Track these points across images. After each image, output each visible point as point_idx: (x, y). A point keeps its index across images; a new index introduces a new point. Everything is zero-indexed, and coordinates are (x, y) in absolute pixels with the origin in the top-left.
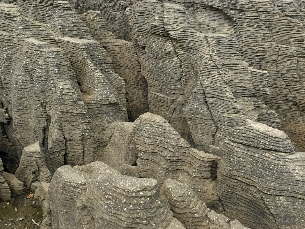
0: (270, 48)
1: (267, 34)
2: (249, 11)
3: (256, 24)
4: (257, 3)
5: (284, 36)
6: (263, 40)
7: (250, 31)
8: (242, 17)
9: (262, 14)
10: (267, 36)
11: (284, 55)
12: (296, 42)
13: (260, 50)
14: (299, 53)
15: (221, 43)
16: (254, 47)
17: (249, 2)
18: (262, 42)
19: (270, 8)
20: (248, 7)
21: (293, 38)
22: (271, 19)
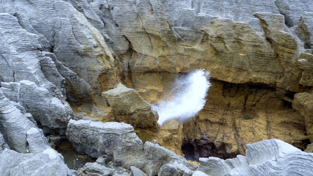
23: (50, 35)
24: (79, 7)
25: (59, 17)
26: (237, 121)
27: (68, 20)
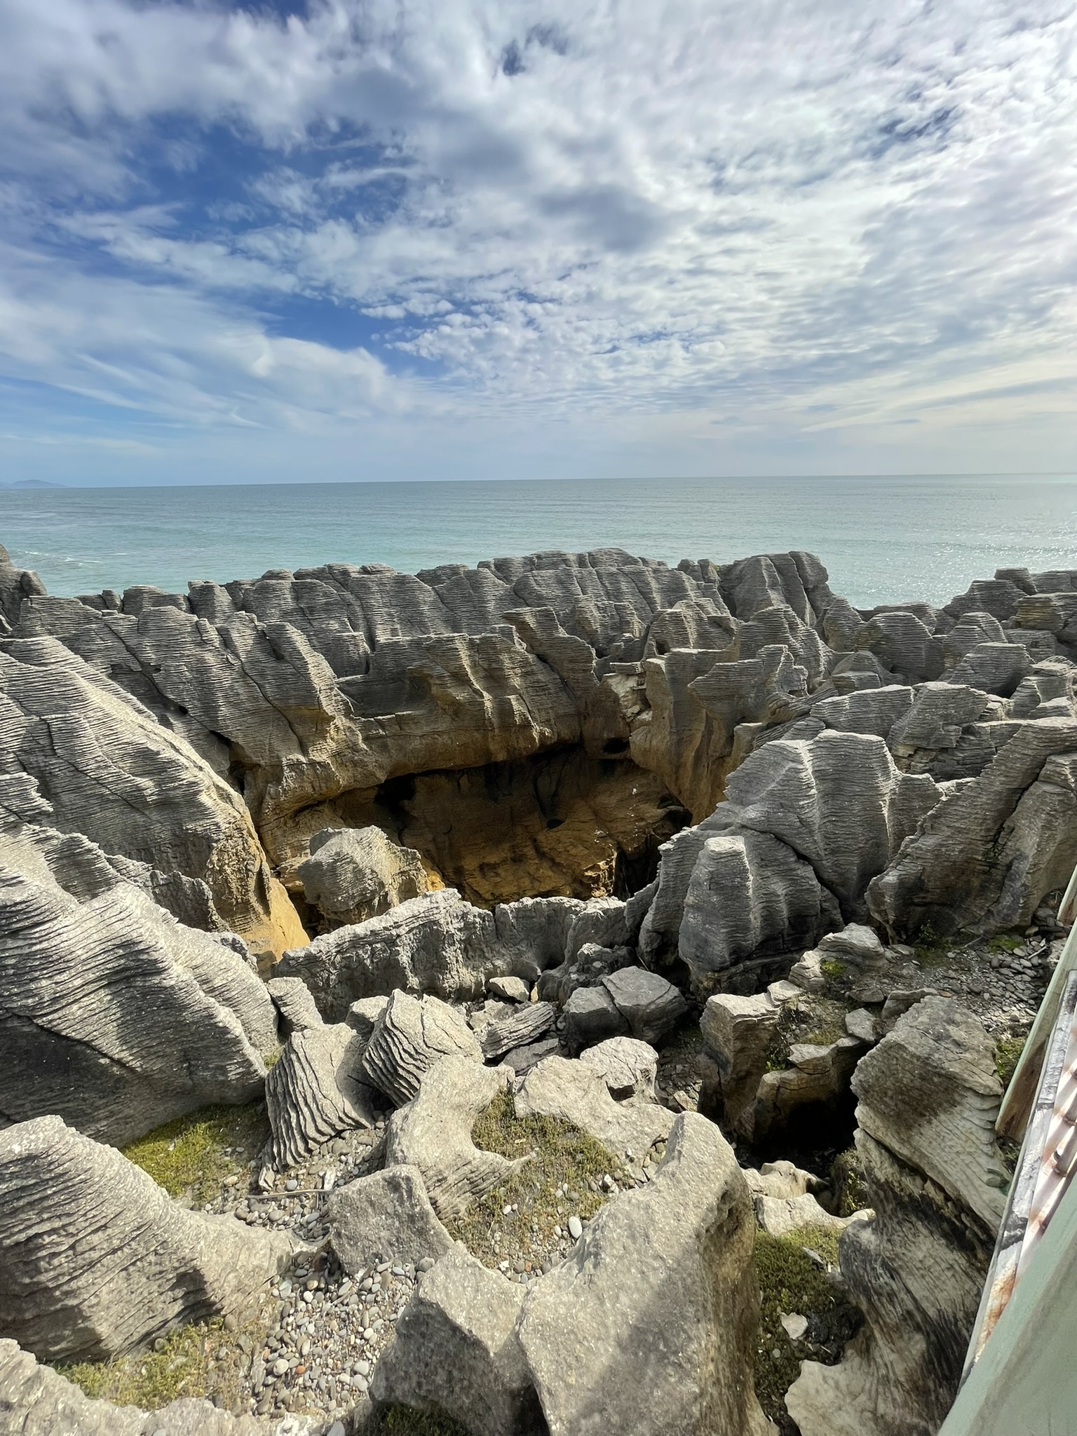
26: (541, 837)
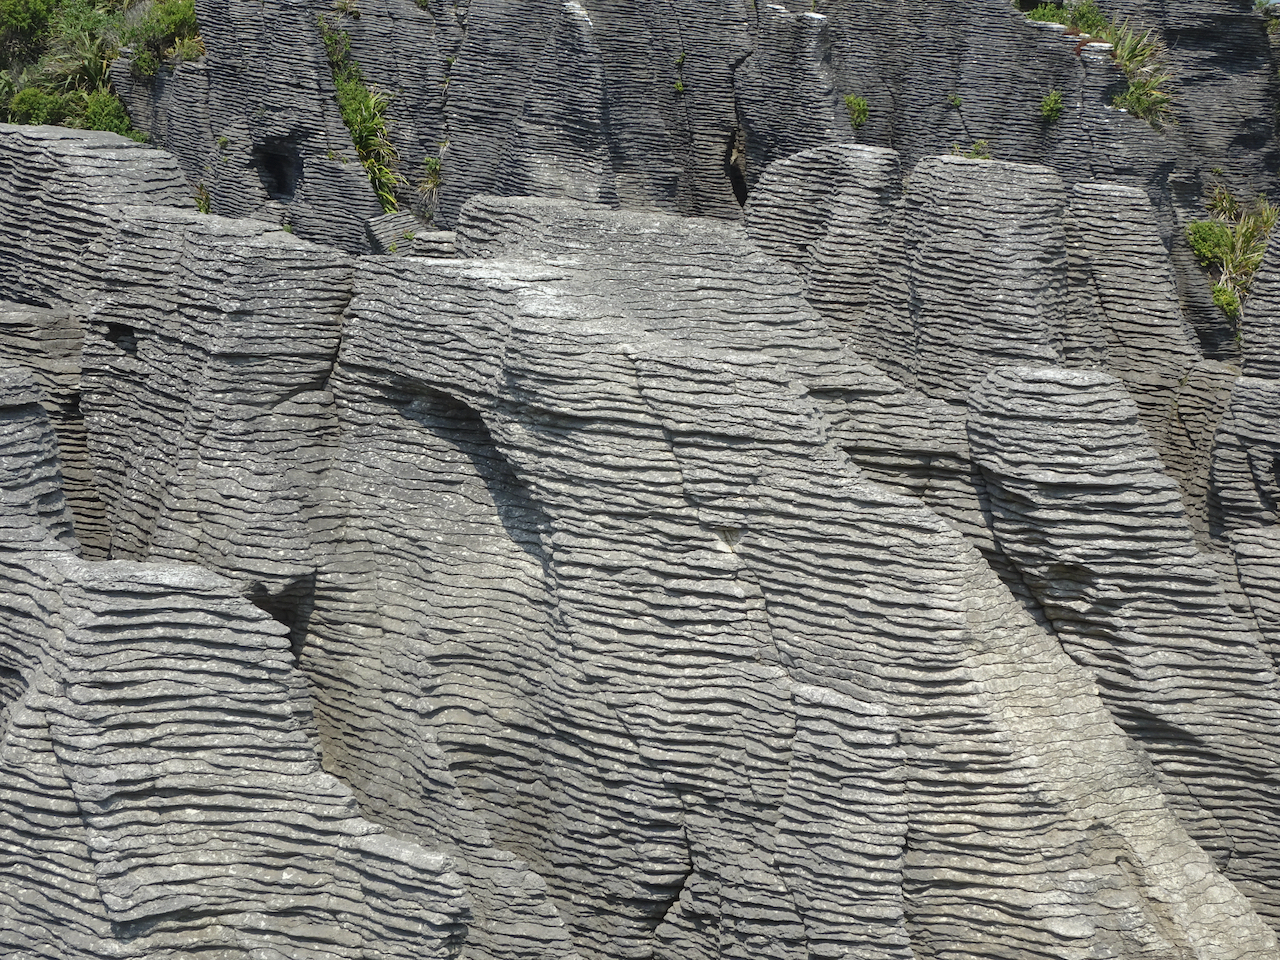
0: (746, 712)
1: (726, 603)
2: (616, 426)
3: (659, 524)
4: (665, 370)
5: (833, 622)
6: (696, 646)
7: (621, 576)
8: (572, 468)
9: (696, 452)
10: (729, 617)
11: (822, 768)
12: (902, 672)
13: (679, 718)
14: (920, 753)
15: (149, 633)
16: (637, 697)
17: (620, 360)
18: (692, 659)
19: (748, 412)
20: (611, 397)
21: (884, 641)
22: (753, 490)
23: (615, 886)
24: (1075, 568)
25: (778, 671)
27: (876, 723)
